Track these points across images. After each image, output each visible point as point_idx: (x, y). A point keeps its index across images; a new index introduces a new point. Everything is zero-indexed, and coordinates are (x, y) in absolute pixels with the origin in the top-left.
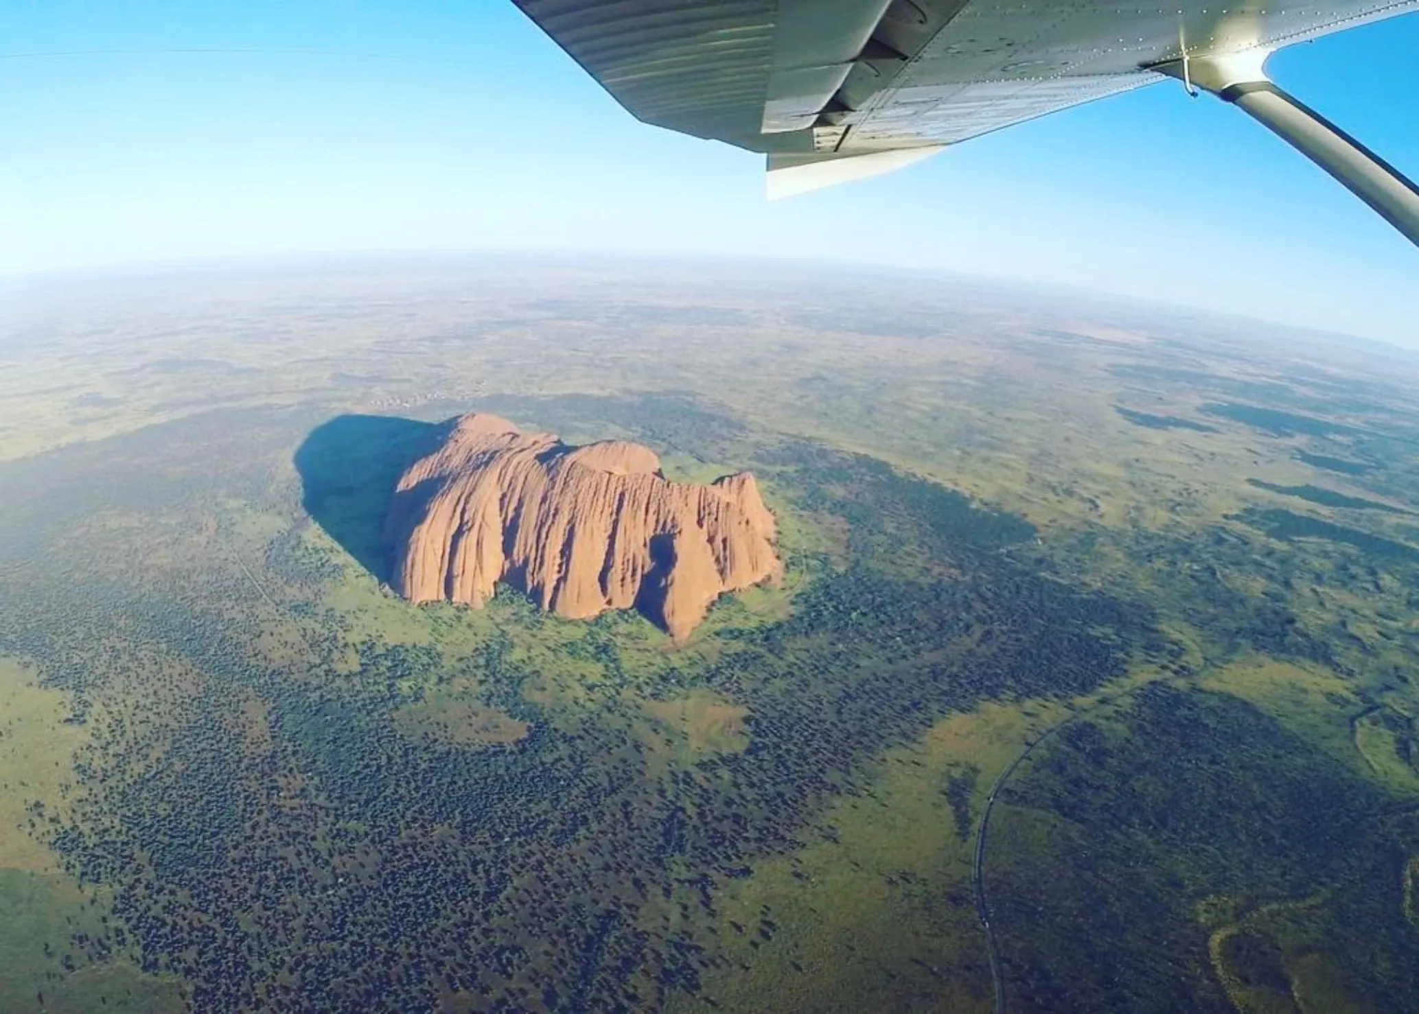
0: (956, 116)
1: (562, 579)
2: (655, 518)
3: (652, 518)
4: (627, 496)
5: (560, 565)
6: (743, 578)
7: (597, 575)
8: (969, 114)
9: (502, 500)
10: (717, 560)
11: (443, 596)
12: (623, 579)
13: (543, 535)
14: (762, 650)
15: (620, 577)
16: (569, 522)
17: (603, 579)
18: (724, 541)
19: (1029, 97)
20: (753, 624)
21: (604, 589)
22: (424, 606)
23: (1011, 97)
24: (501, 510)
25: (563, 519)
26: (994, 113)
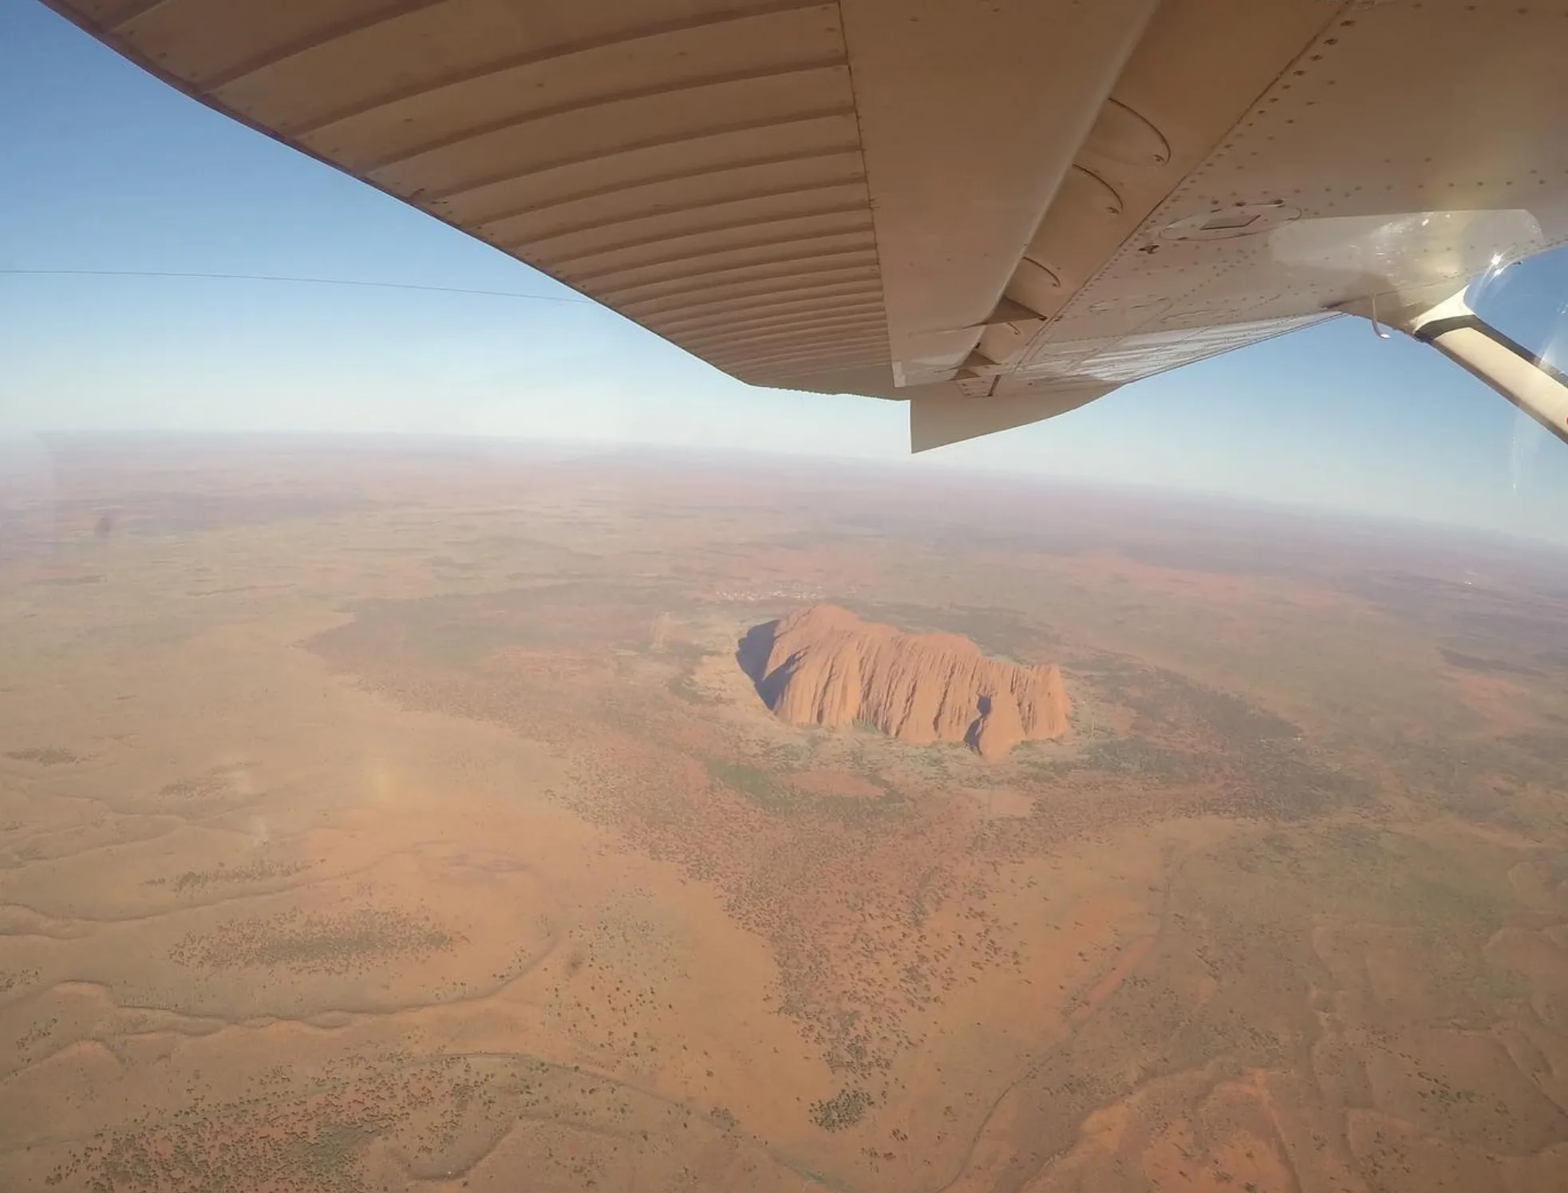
0: (1120, 361)
1: (906, 717)
2: (978, 683)
3: (976, 683)
4: (957, 667)
5: (905, 709)
6: (1040, 732)
7: (933, 719)
8: (1136, 359)
9: (861, 661)
10: (1023, 719)
11: (814, 721)
12: (951, 722)
13: (893, 686)
14: (1053, 774)
15: (949, 720)
16: (912, 680)
17: (936, 722)
18: (1030, 706)
19: (1201, 341)
20: (1048, 760)
21: (936, 728)
22: (801, 726)
23: (1178, 343)
24: (861, 668)
25: (908, 680)
26: (1166, 357)
